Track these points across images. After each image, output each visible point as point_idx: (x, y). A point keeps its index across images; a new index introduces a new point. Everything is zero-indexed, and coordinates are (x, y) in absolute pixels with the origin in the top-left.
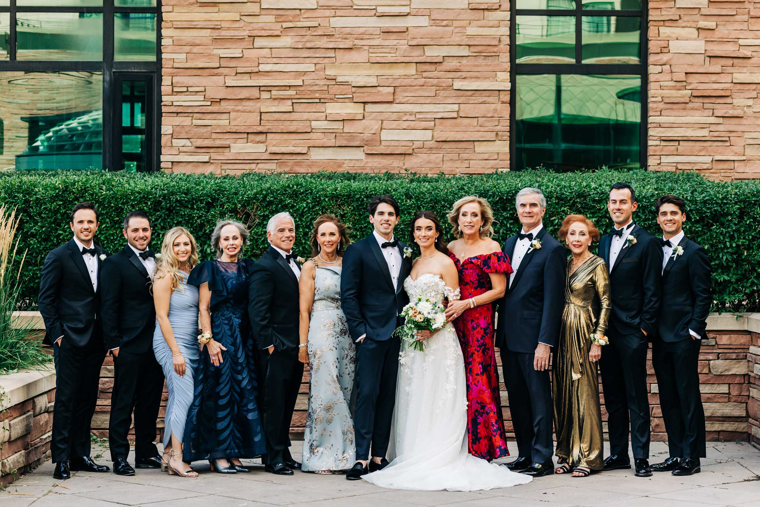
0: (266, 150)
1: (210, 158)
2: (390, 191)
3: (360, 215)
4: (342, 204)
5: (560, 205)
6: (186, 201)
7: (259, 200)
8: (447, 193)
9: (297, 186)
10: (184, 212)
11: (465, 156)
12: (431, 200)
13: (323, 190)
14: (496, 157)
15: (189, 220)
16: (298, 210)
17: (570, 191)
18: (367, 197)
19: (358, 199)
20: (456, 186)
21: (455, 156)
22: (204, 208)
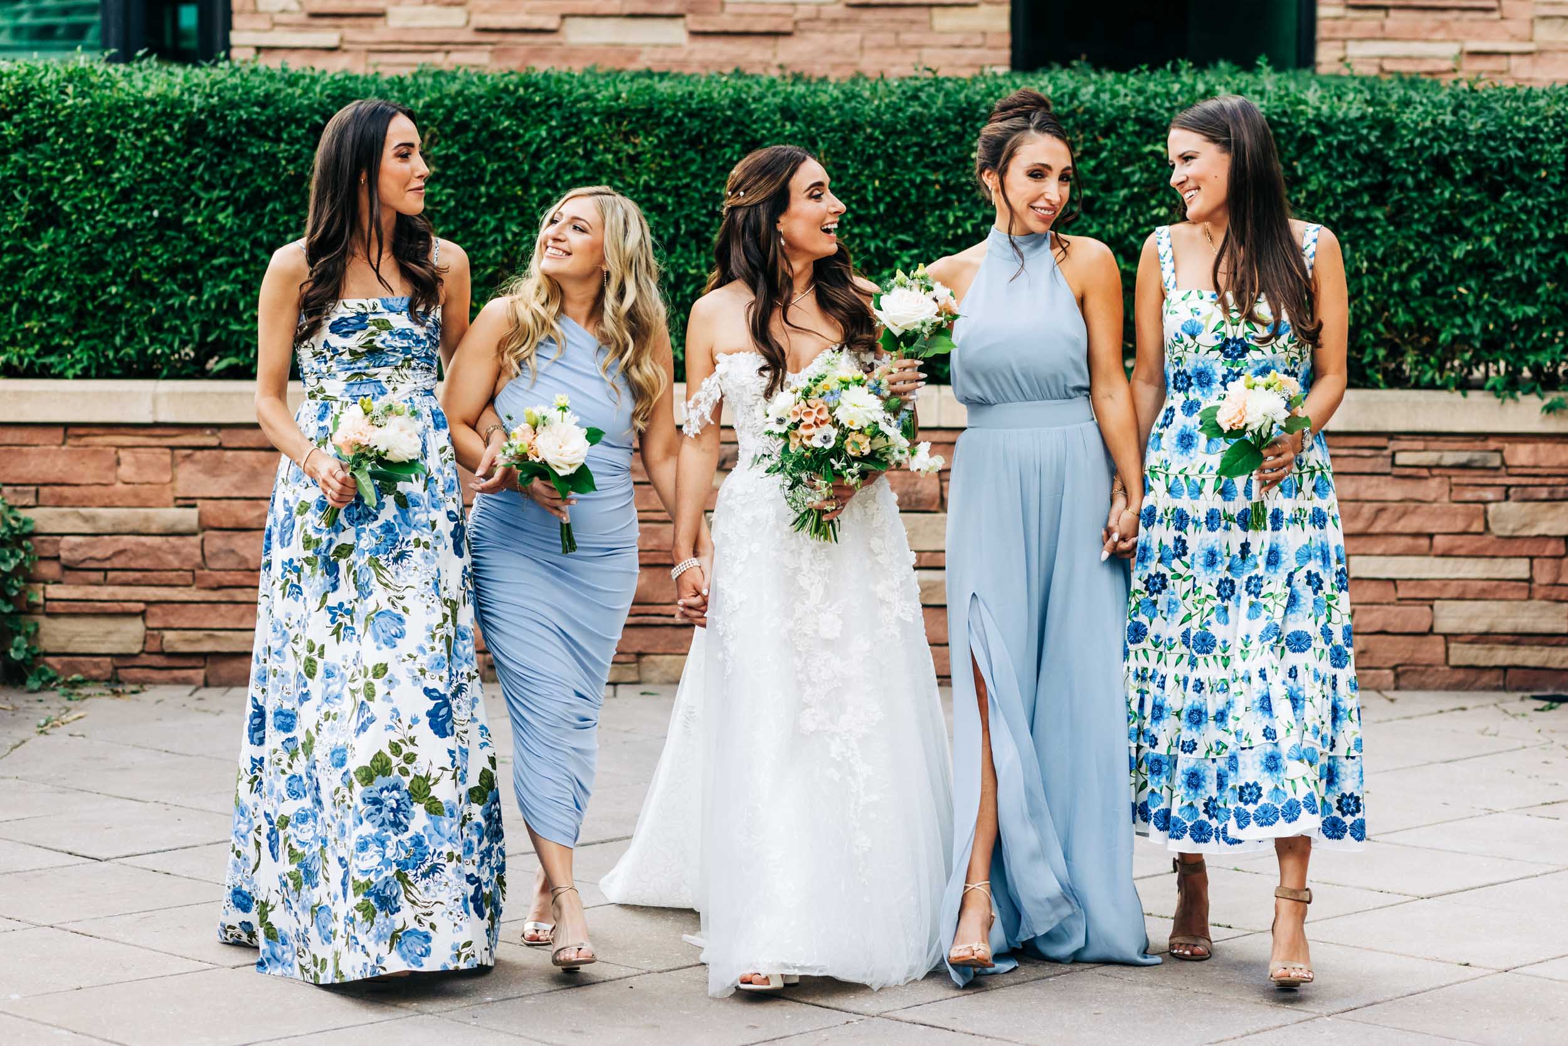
0: (468, 22)
1: (342, 40)
2: (745, 101)
3: (674, 157)
4: (634, 132)
5: (1144, 137)
6: (263, 123)
7: (435, 120)
8: (878, 107)
9: (526, 87)
10: (258, 147)
11: (910, 37)
12: (842, 124)
13: (588, 97)
14: (978, 40)
15: (269, 165)
16: (528, 144)
17: (1167, 105)
18: (691, 114)
19: (669, 122)
20: (899, 91)
21: (888, 38)
22: (307, 139)
